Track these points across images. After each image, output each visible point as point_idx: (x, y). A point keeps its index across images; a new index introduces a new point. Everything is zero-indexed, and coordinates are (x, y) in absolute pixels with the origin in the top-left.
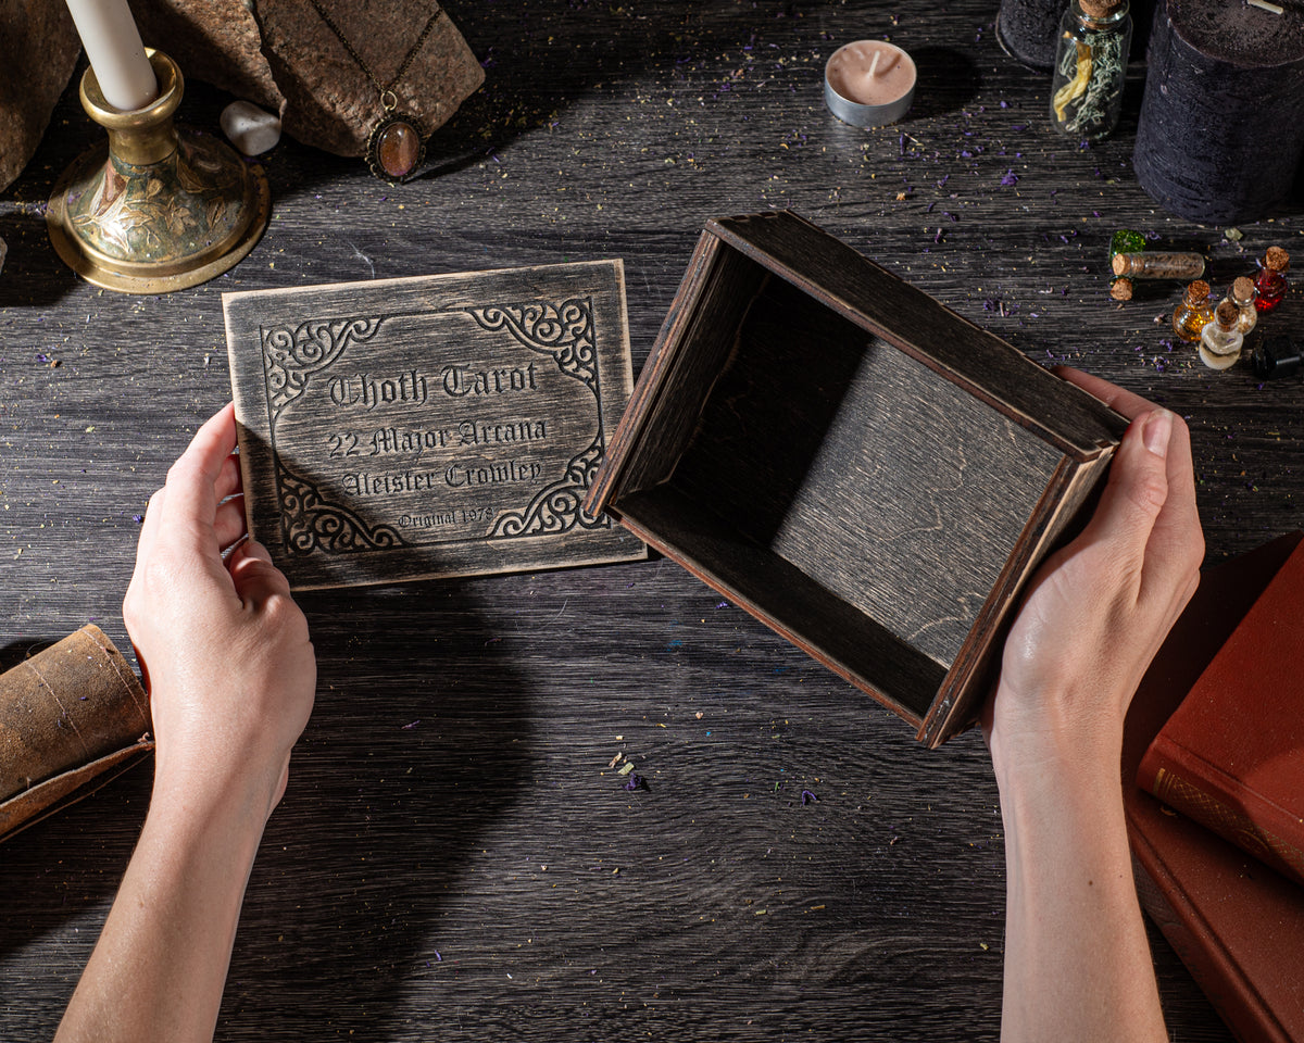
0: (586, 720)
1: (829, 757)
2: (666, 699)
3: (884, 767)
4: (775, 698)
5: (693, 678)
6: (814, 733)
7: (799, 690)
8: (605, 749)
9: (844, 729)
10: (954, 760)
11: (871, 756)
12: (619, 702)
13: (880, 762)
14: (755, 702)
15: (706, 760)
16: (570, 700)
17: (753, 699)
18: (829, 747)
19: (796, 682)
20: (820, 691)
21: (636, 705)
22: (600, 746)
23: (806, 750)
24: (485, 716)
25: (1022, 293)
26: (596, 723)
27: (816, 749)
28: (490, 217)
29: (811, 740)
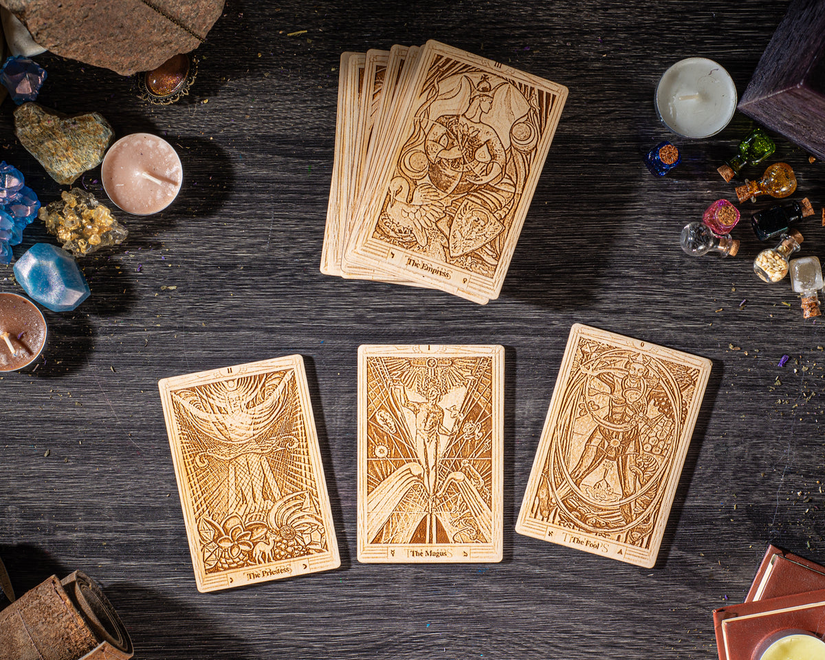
0: (337, 614)
1: (517, 644)
2: (396, 596)
3: (555, 653)
4: (478, 596)
5: (417, 578)
6: (505, 624)
7: (495, 588)
8: (352, 638)
9: (528, 621)
10: (607, 646)
11: (547, 643)
12: (361, 599)
13: (552, 648)
14: (463, 599)
15: (426, 647)
16: (325, 597)
17: (460, 596)
18: (516, 636)
19: (492, 582)
20: (511, 589)
21: (375, 601)
22: (347, 636)
23: (499, 638)
24: (263, 611)
25: (691, 208)
26: (345, 616)
27: (507, 638)
28: (243, 119)
29: (503, 630)
